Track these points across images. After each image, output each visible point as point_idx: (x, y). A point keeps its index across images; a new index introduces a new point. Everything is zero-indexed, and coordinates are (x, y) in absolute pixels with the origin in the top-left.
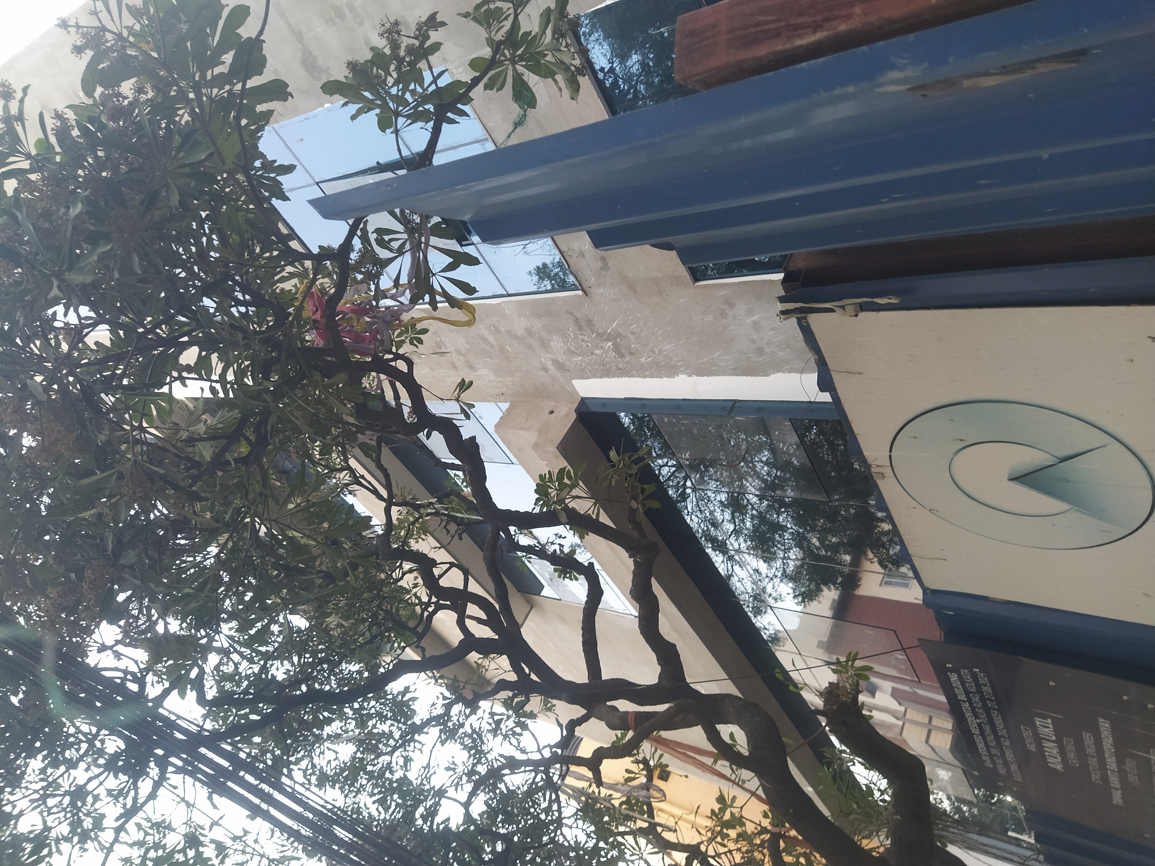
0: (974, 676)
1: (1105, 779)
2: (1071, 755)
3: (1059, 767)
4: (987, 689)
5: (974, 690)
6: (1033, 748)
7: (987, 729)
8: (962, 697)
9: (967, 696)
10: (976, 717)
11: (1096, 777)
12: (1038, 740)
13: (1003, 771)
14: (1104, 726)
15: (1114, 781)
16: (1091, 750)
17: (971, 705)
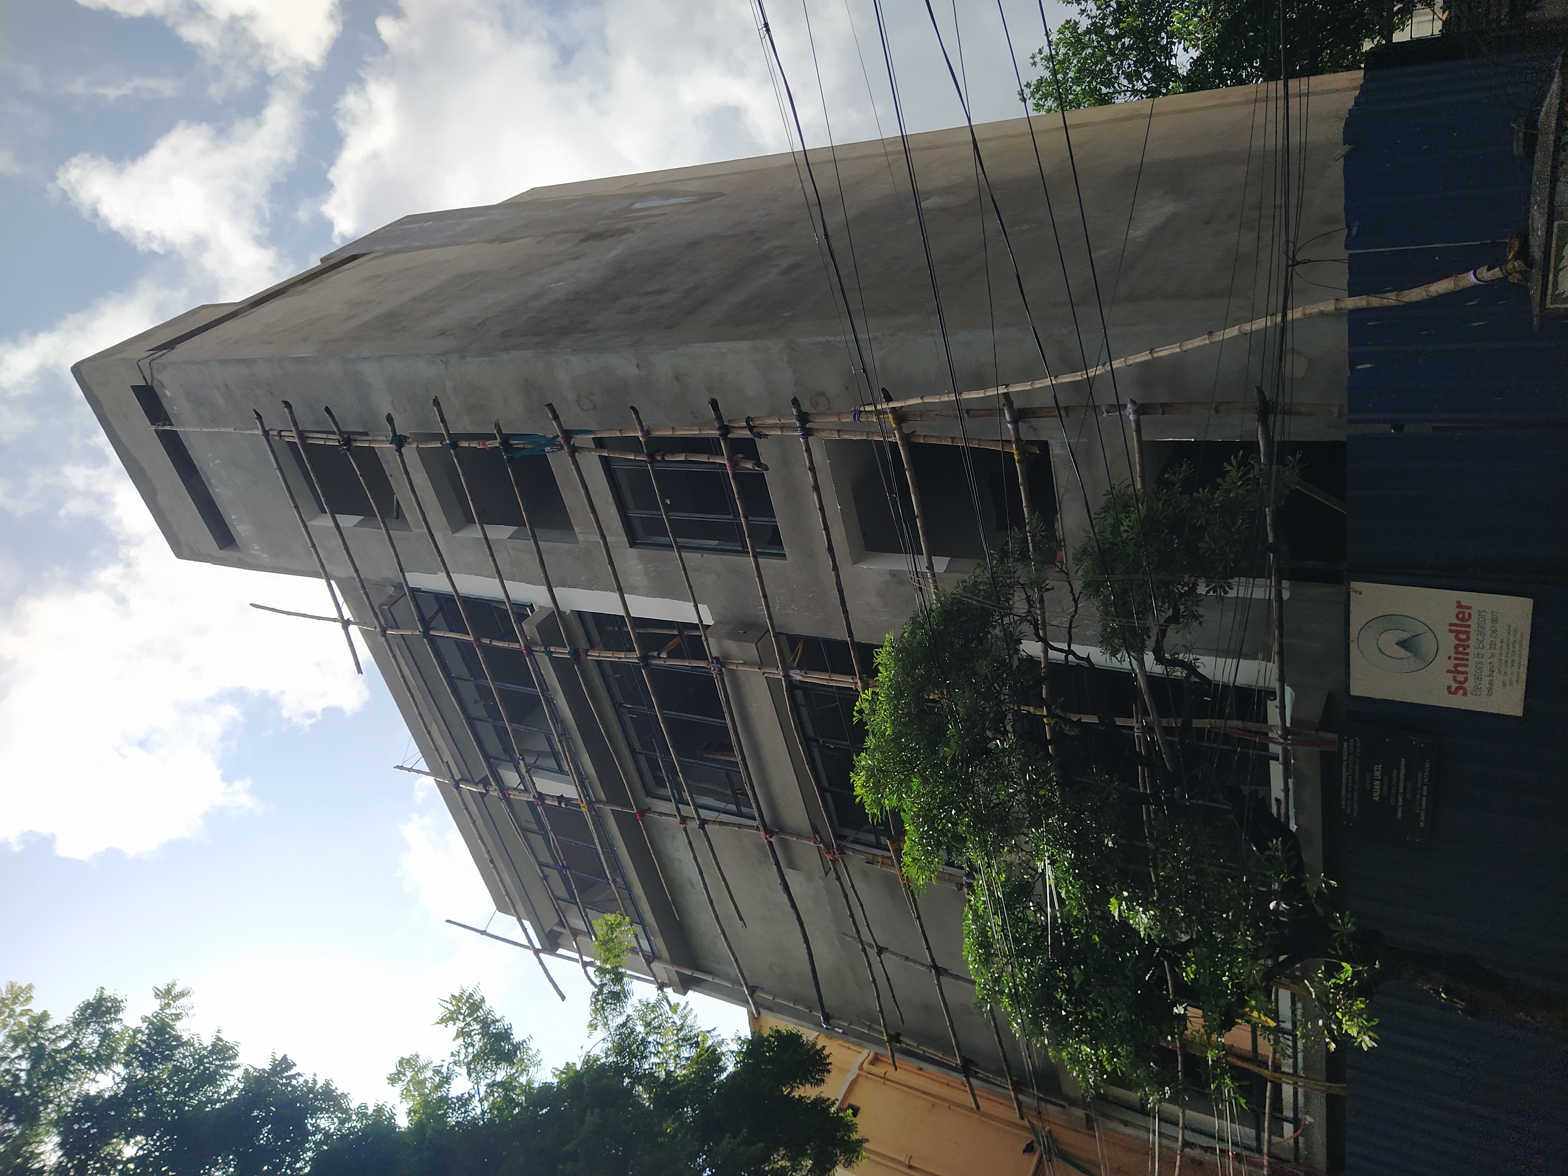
0: (1355, 740)
1: (1397, 801)
2: (1385, 788)
3: (1377, 799)
4: (1358, 750)
5: (1351, 752)
6: (1369, 788)
7: (1350, 777)
8: (1345, 758)
9: (1348, 757)
10: (1348, 772)
11: (1392, 801)
12: (1373, 780)
13: (1348, 812)
14: (1403, 761)
15: (1400, 799)
16: (1394, 782)
17: (1348, 763)
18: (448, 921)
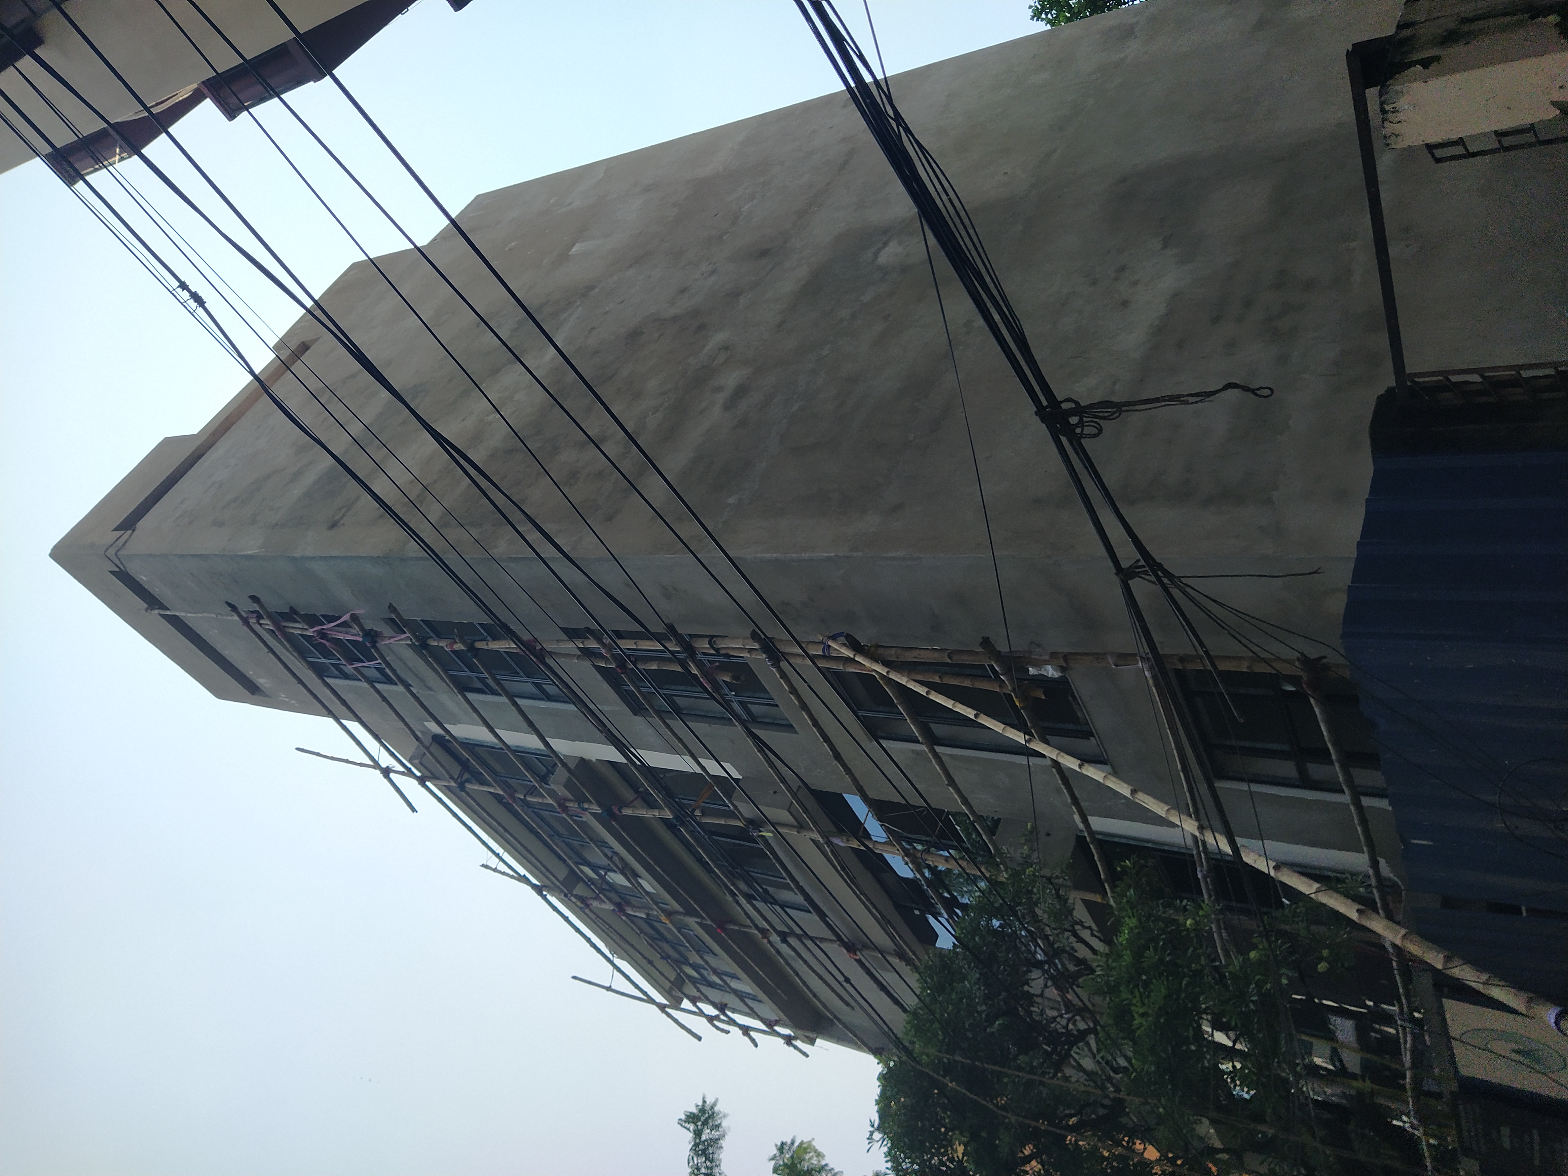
1: (1532, 1153)
2: (1516, 1143)
3: (1508, 1148)
6: (1496, 1139)
11: (1527, 1152)
12: (1500, 1135)
14: (1535, 1132)
15: (1537, 1155)
16: (1527, 1142)
18: (575, 978)
